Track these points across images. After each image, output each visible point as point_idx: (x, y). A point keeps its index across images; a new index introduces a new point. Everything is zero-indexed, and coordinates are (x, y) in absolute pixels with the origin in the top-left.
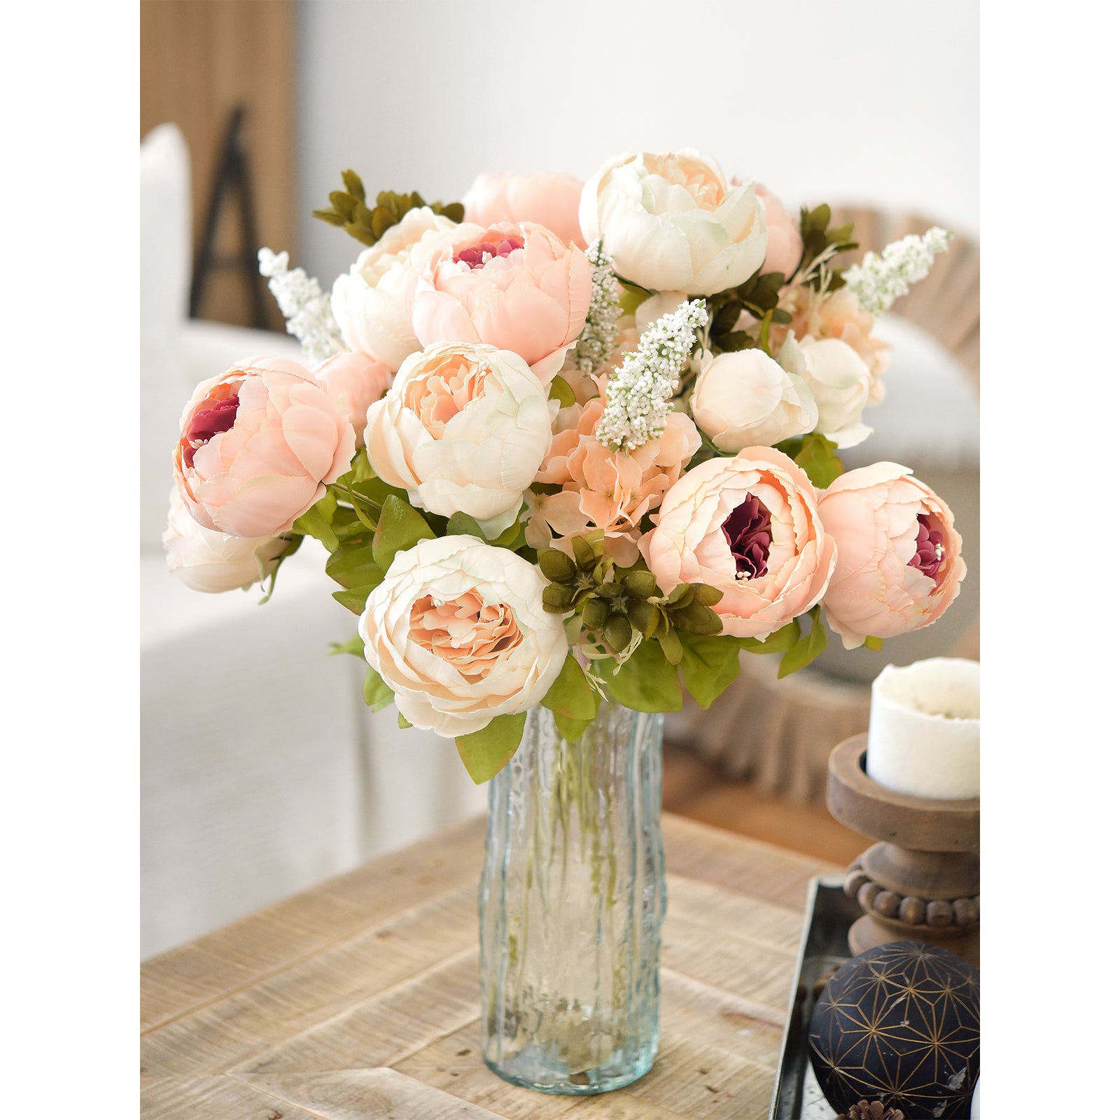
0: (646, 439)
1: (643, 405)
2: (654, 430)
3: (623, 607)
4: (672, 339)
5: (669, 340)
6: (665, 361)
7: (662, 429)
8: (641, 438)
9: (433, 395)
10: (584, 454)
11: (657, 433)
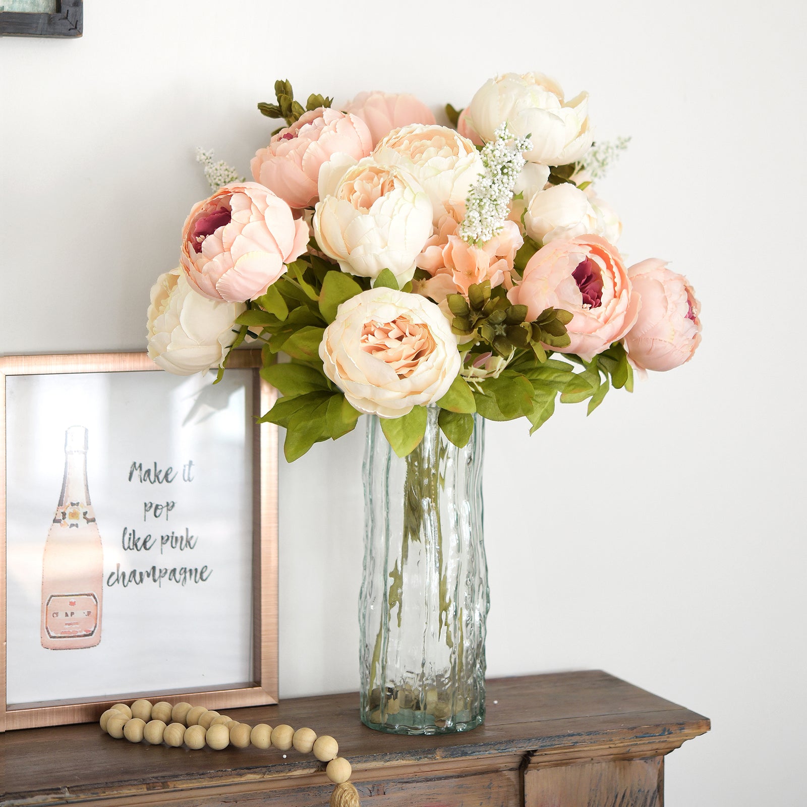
0: (491, 235)
1: (491, 209)
2: (496, 229)
3: (503, 332)
4: (510, 162)
5: (508, 162)
6: (506, 177)
7: (501, 228)
8: (488, 235)
9: (358, 193)
10: (451, 248)
11: (498, 231)
